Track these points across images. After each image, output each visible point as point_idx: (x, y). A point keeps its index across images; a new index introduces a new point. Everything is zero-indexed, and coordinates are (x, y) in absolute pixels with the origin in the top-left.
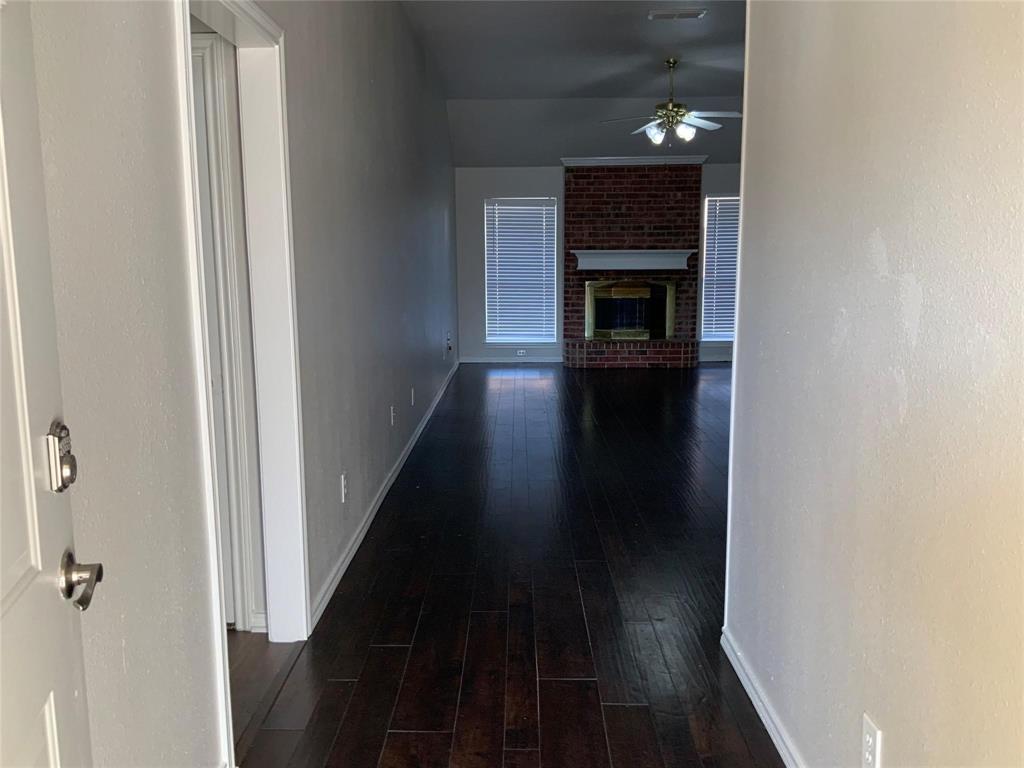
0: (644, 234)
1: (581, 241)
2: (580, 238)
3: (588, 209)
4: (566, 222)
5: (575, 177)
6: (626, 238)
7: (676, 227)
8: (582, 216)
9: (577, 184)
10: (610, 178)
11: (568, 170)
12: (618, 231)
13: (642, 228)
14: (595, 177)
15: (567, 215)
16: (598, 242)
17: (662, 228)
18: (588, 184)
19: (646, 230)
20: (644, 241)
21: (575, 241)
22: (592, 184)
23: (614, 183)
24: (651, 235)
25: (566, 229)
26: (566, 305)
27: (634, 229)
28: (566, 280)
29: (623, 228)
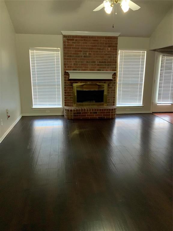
0: (95, 64)
1: (71, 67)
2: (70, 65)
3: (73, 54)
4: (64, 59)
5: (68, 40)
6: (88, 66)
7: (108, 62)
8: (71, 56)
9: (68, 42)
10: (82, 41)
11: (65, 36)
12: (85, 63)
13: (95, 62)
14: (76, 40)
15: (64, 56)
16: (78, 67)
17: (102, 62)
18: (73, 43)
19: (96, 63)
20: (96, 67)
21: (68, 67)
22: (75, 43)
23: (84, 43)
24: (98, 65)
25: (64, 62)
26: (65, 93)
27: (92, 62)
28: (65, 83)
29: (87, 62)
